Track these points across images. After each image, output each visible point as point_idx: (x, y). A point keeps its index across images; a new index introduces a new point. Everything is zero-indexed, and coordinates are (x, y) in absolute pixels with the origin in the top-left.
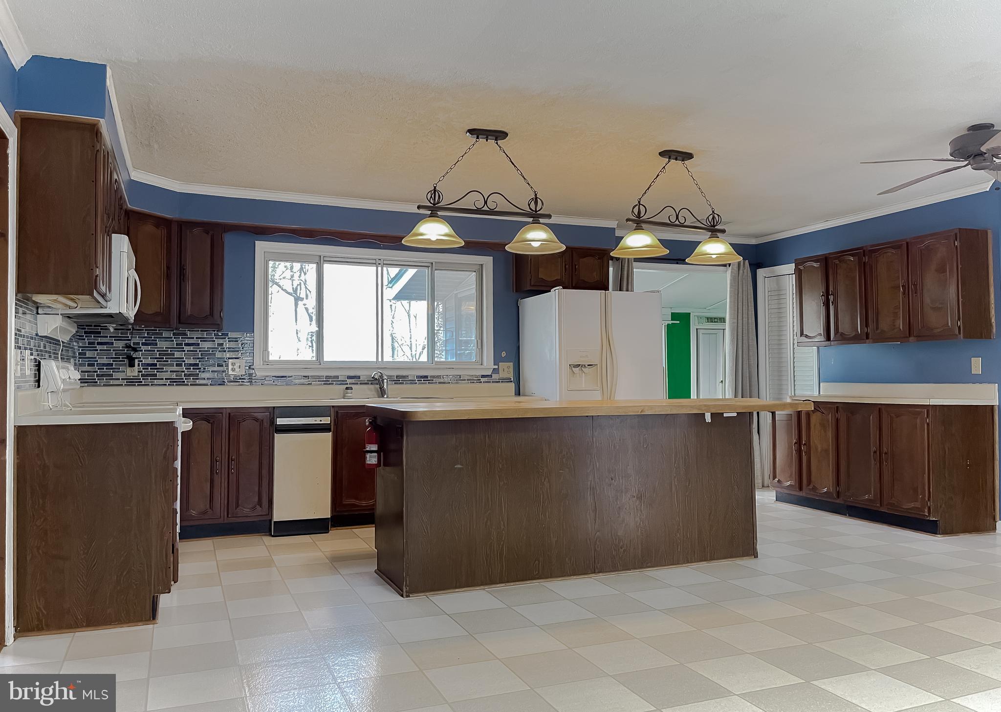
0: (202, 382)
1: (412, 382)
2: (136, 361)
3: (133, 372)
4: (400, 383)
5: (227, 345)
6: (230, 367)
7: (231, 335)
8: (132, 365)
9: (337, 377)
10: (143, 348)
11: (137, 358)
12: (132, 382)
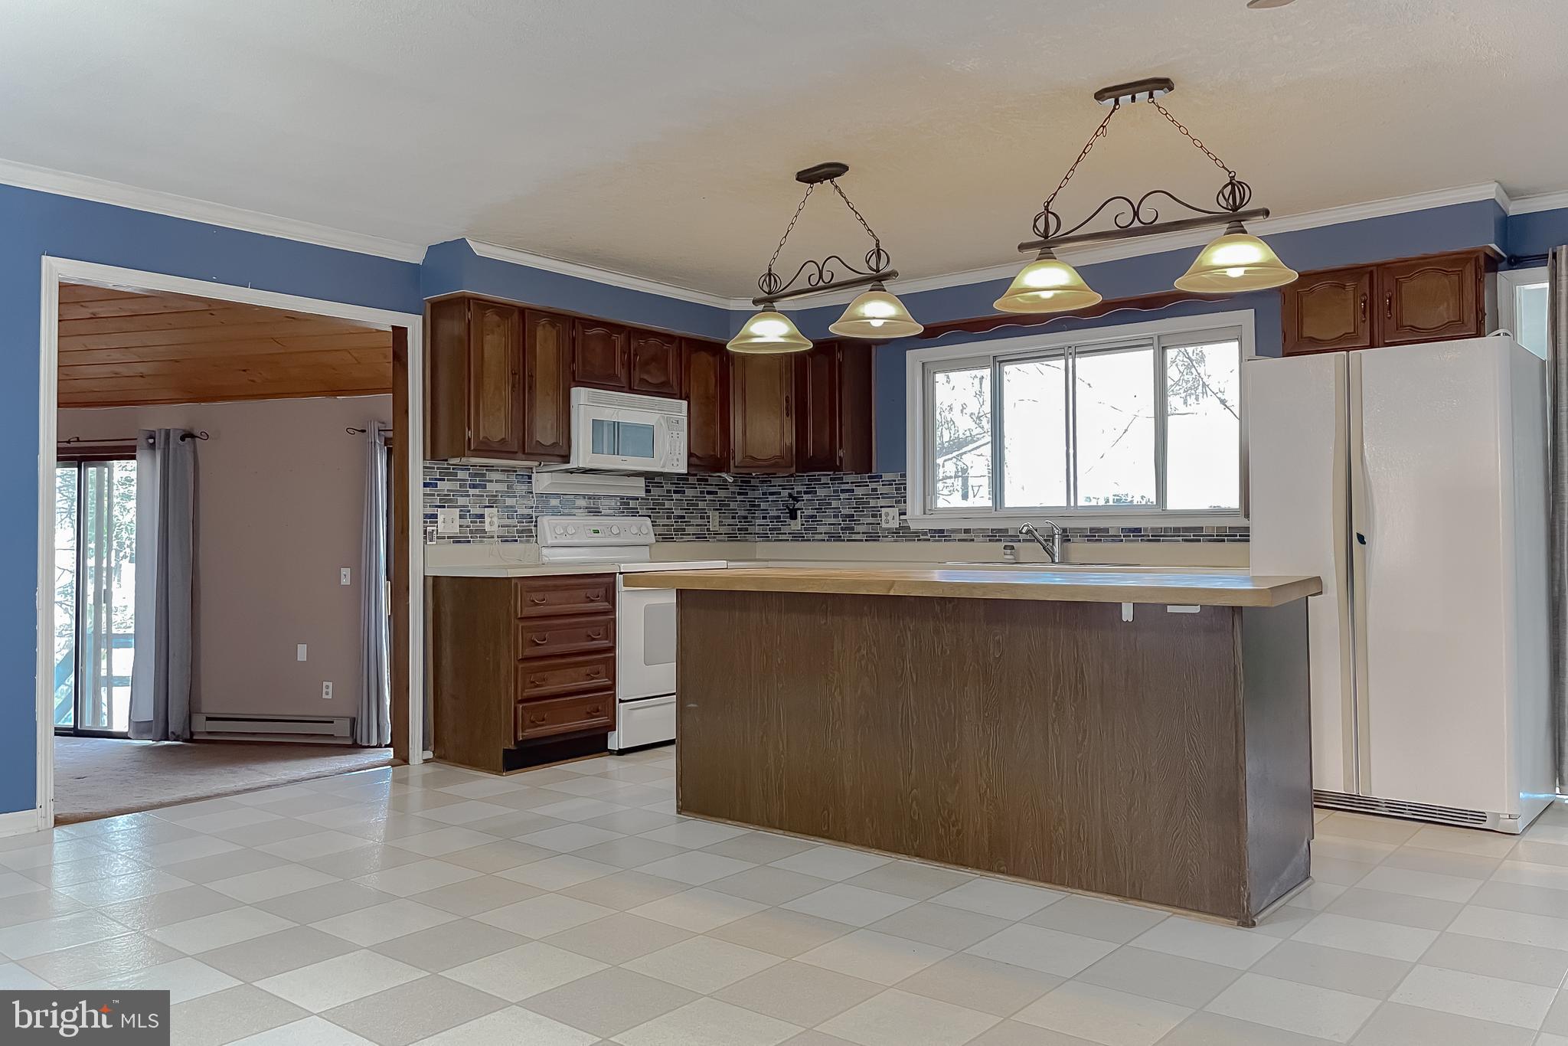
0: (858, 537)
1: (1116, 539)
2: (799, 512)
3: (796, 525)
4: (1097, 540)
5: (881, 489)
6: (884, 517)
7: (887, 477)
8: (793, 517)
9: (1006, 530)
10: (806, 497)
11: (799, 509)
12: (797, 537)
